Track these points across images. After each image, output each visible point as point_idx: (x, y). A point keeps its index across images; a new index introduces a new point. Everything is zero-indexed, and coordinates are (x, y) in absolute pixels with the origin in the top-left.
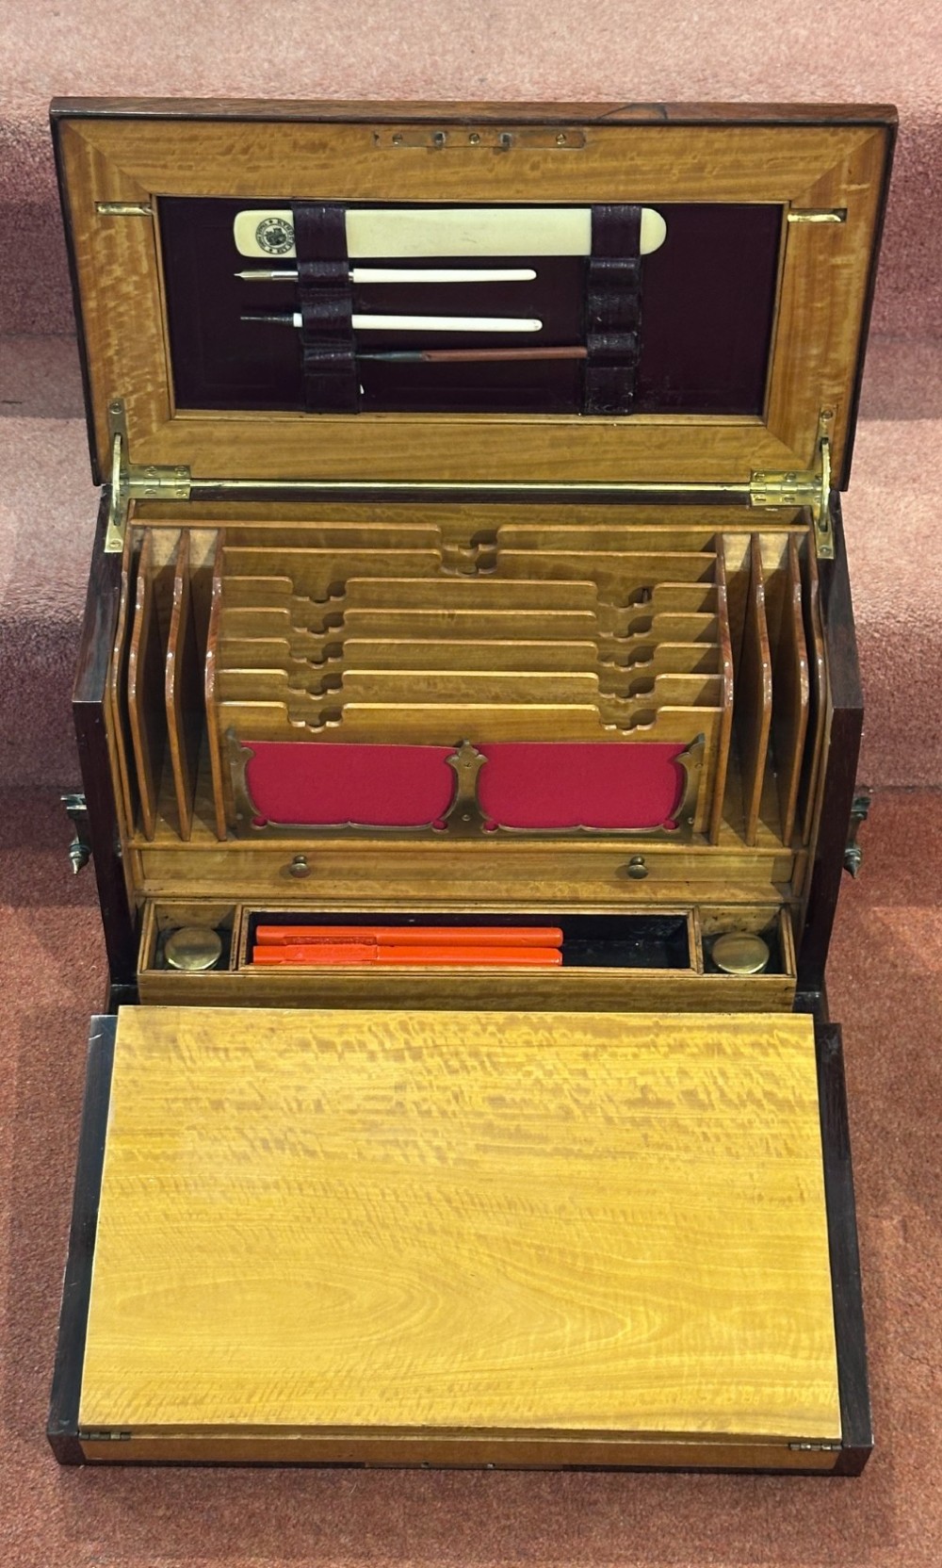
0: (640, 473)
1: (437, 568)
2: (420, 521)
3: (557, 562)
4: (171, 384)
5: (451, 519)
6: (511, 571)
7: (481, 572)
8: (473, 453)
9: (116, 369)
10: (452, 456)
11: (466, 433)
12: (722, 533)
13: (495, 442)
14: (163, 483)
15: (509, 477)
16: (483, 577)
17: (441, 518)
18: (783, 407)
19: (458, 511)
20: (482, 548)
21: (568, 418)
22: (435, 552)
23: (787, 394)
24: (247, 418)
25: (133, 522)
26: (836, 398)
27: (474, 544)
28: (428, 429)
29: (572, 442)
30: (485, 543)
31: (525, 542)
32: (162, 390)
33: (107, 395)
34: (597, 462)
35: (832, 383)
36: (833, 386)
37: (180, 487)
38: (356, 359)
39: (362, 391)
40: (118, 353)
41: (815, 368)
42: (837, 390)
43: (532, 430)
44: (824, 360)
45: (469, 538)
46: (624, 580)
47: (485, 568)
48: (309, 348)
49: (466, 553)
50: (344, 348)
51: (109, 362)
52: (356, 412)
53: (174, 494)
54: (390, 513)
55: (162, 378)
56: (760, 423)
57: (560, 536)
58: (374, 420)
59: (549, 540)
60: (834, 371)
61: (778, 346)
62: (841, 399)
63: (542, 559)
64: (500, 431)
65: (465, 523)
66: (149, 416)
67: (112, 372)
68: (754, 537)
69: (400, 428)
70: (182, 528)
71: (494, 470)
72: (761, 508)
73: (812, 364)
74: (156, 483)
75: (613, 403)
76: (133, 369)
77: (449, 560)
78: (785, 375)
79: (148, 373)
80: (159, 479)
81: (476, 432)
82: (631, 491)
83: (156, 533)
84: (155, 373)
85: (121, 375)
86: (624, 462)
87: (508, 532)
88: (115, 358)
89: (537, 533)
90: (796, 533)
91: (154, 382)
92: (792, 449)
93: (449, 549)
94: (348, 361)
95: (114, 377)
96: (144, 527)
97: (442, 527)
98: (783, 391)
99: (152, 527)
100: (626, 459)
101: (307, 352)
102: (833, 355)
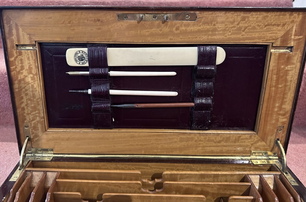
0: (212, 152)
1: (140, 189)
2: (133, 169)
3: (187, 186)
4: (45, 117)
5: (145, 169)
6: (168, 190)
7: (157, 190)
8: (152, 144)
9: (26, 111)
10: (145, 145)
11: (150, 136)
12: (248, 175)
13: (160, 139)
14: (43, 155)
15: (165, 153)
16: (158, 193)
17: (141, 168)
18: (264, 127)
19: (147, 166)
20: (157, 180)
21: (186, 131)
22: (139, 182)
23: (266, 121)
24: (72, 131)
25: (26, 169)
26: (284, 123)
27: (153, 179)
28: (137, 134)
29: (188, 140)
30: (158, 178)
31: (173, 178)
32: (42, 120)
33: (23, 122)
34: (197, 147)
35: (282, 117)
36: (283, 118)
37: (49, 156)
38: (111, 107)
39: (114, 120)
40: (26, 105)
41: (277, 111)
42: (285, 120)
43: (173, 135)
44: (280, 108)
45: (151, 177)
46: (213, 194)
47: (159, 188)
48: (94, 103)
49: (151, 182)
50: (107, 103)
51: (23, 109)
52: (111, 128)
53: (46, 159)
54: (123, 167)
55: (42, 115)
56: (255, 133)
57: (187, 175)
58: (117, 131)
59: (182, 177)
60: (284, 113)
61: (264, 102)
62: (285, 123)
63: (182, 185)
64: (162, 135)
65: (150, 171)
66: (38, 130)
67: (24, 113)
68: (261, 176)
69: (127, 134)
70: (44, 171)
71: (159, 150)
72: (257, 165)
73: (276, 110)
74: (41, 155)
75: (203, 125)
76: (31, 112)
77: (145, 185)
78: (266, 114)
79: (37, 113)
80: (42, 153)
81: (154, 136)
82: (208, 159)
83: (34, 173)
84: (39, 113)
85: (28, 114)
86: (206, 148)
87: (167, 174)
88: (25, 107)
89: (178, 174)
90: (276, 174)
91: (39, 116)
92: (266, 143)
93: (144, 181)
94: (108, 107)
95: (25, 115)
96: (30, 171)
97: (141, 172)
98: (265, 121)
99: (33, 171)
100: (207, 147)
101: (93, 104)
102: (283, 106)
